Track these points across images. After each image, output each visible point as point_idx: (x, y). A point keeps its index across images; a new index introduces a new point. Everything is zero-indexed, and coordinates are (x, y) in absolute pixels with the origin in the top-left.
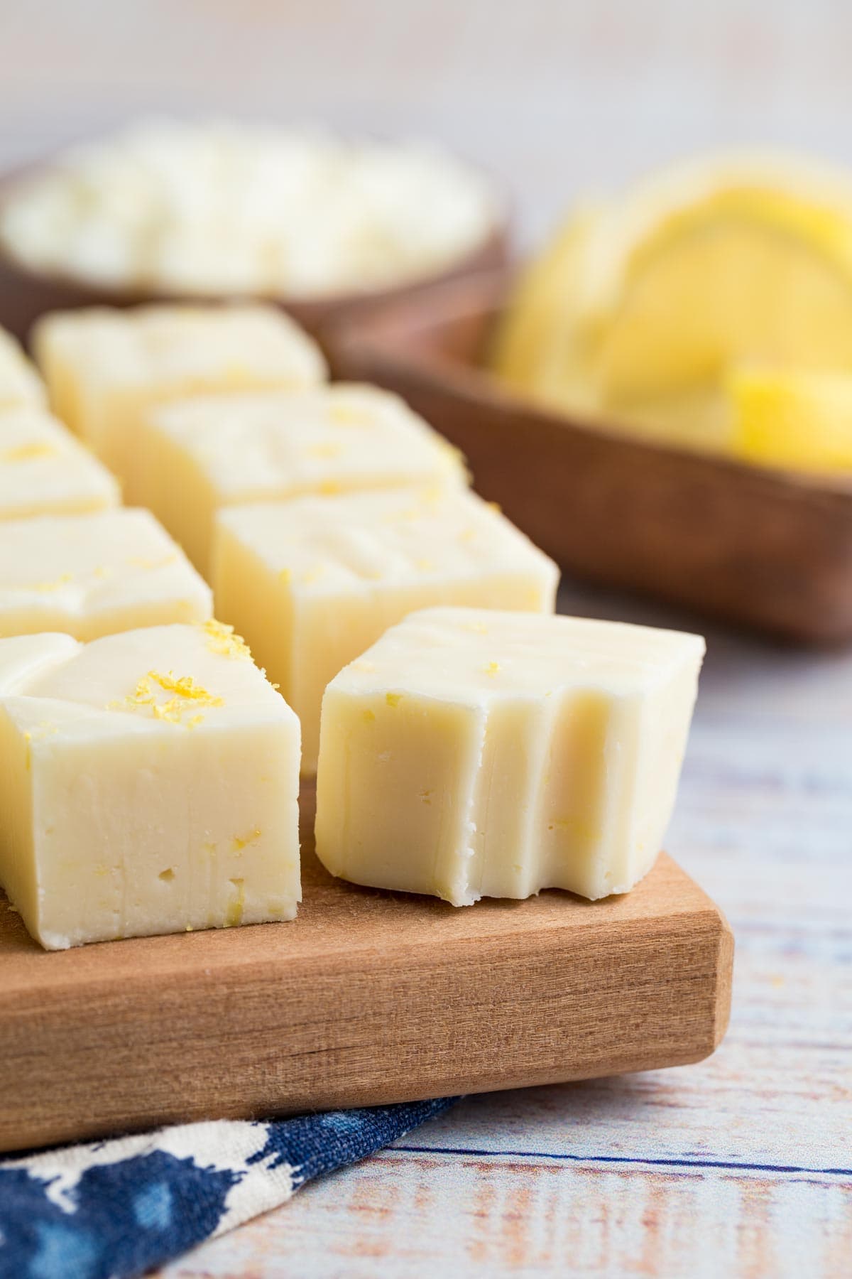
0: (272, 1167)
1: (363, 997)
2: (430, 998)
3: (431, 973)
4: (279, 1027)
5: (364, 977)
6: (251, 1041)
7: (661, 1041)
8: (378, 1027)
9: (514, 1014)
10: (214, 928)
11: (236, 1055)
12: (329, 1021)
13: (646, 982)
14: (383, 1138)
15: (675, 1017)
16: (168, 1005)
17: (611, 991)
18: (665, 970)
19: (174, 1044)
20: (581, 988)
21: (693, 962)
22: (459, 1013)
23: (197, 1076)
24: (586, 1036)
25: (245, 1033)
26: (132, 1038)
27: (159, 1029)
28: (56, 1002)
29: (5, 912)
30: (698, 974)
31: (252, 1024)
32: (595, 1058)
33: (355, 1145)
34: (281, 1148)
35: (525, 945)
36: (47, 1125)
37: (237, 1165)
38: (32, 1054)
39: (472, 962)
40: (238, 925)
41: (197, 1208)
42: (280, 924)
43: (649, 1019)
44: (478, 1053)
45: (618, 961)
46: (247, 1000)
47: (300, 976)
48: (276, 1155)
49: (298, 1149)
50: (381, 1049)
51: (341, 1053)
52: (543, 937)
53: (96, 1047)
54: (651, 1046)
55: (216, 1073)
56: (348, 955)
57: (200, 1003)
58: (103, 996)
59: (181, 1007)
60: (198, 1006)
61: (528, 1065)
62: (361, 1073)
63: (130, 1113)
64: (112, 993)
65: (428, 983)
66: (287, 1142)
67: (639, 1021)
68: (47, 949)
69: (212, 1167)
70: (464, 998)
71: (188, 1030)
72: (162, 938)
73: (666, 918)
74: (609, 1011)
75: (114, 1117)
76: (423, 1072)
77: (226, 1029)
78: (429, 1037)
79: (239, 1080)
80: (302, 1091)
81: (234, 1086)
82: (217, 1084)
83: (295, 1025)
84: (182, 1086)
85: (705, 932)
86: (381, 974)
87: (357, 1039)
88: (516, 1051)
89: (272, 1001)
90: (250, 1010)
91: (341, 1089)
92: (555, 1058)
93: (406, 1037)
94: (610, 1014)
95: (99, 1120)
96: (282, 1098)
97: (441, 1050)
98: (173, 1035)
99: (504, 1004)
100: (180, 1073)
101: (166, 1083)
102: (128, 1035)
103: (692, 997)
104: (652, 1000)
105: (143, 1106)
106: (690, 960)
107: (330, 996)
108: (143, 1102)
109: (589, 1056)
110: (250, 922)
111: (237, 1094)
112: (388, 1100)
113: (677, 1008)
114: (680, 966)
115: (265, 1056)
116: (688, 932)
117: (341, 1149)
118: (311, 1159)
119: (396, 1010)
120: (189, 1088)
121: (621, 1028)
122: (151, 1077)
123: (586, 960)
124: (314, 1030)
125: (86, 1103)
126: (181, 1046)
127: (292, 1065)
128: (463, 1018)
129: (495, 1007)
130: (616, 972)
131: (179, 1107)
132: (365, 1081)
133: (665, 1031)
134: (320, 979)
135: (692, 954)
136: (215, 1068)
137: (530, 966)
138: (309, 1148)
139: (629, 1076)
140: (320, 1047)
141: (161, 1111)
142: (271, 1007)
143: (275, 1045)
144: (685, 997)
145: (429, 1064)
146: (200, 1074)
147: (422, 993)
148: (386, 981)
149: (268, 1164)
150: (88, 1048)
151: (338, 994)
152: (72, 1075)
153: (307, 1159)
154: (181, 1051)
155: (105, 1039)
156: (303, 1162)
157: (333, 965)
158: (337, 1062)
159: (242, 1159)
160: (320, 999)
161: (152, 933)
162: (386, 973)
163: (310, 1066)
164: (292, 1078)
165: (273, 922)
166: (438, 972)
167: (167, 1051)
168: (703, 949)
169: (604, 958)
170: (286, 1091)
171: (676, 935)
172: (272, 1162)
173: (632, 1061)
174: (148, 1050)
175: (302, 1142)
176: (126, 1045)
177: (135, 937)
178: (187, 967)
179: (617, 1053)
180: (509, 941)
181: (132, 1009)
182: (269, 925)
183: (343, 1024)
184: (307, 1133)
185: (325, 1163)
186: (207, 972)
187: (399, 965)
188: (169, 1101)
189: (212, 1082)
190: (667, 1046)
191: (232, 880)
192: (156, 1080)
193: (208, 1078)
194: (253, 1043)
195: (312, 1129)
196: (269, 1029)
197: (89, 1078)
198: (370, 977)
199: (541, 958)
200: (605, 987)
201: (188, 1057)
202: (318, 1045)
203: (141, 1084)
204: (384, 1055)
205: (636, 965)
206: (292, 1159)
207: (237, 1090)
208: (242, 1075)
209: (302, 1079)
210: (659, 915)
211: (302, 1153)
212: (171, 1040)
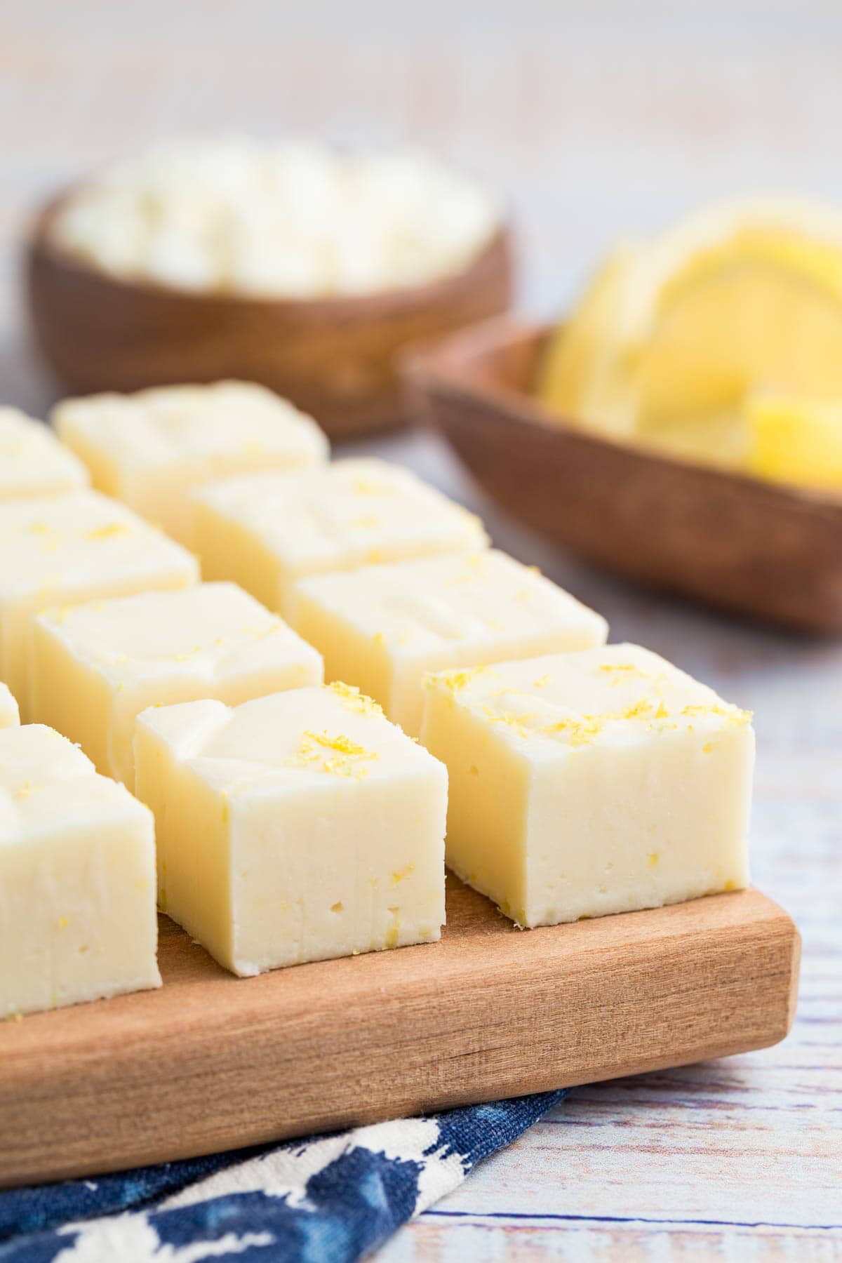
0: (444, 1157)
1: (510, 1005)
2: (563, 1003)
3: (564, 981)
4: (442, 1034)
5: (510, 987)
6: (418, 1047)
7: (746, 1030)
8: (521, 1030)
9: (629, 1013)
10: (375, 951)
11: (406, 1060)
12: (481, 1026)
13: (735, 981)
14: (524, 1125)
15: (757, 1009)
16: (353, 1020)
17: (707, 989)
18: (751, 969)
19: (357, 1053)
20: (683, 988)
21: (772, 961)
22: (585, 1015)
23: (374, 1079)
24: (686, 1029)
25: (414, 1040)
26: (323, 1050)
27: (345, 1040)
28: (260, 1022)
29: (190, 946)
30: (776, 971)
31: (420, 1033)
32: (693, 1047)
33: (506, 1132)
34: (450, 1140)
35: (639, 954)
36: (252, 1128)
37: (418, 1157)
38: (242, 1068)
39: (596, 971)
40: (395, 947)
41: (399, 1192)
42: (429, 945)
43: (737, 1012)
44: (600, 1047)
45: (713, 963)
46: (416, 1012)
47: (458, 989)
48: (446, 1147)
49: (464, 1139)
50: (522, 1048)
51: (491, 1054)
52: (653, 946)
53: (295, 1059)
54: (738, 1035)
55: (390, 1076)
56: (495, 969)
57: (378, 1016)
58: (299, 1015)
59: (363, 1021)
60: (377, 1019)
61: (639, 1056)
62: (506, 1070)
63: (319, 1114)
64: (306, 1012)
65: (561, 990)
66: (454, 1134)
67: (729, 1014)
68: (240, 976)
69: (398, 1158)
70: (590, 1001)
71: (368, 1040)
72: (332, 963)
73: (750, 925)
74: (705, 1005)
75: (306, 1118)
76: (555, 1067)
77: (400, 1037)
78: (561, 1036)
79: (408, 1081)
80: (457, 1088)
81: (404, 1086)
82: (390, 1086)
83: (454, 1032)
84: (362, 1089)
85: (781, 935)
86: (523, 984)
87: (504, 1041)
88: (630, 1044)
89: (436, 1011)
90: (418, 1020)
91: (489, 1084)
92: (661, 1048)
93: (543, 1037)
94: (705, 1009)
95: (294, 1121)
96: (443, 1095)
97: (571, 1047)
98: (356, 1045)
99: (622, 1004)
100: (360, 1077)
101: (349, 1087)
102: (320, 1047)
103: (771, 991)
104: (740, 995)
105: (330, 1108)
106: (771, 959)
107: (483, 1005)
108: (330, 1104)
109: (688, 1046)
110: (404, 944)
111: (406, 1093)
112: (525, 1092)
113: (759, 1001)
114: (762, 965)
115: (430, 1059)
116: (768, 936)
117: (496, 1137)
118: (476, 1148)
119: (535, 1015)
120: (368, 1090)
121: (715, 1021)
122: (338, 1082)
123: (687, 964)
124: (469, 1034)
125: (284, 1107)
126: (362, 1054)
127: (451, 1066)
128: (589, 1018)
129: (615, 1008)
130: (711, 972)
131: (359, 1107)
132: (509, 1077)
133: (749, 1022)
134: (475, 991)
135: (772, 954)
136: (389, 1071)
137: (643, 972)
138: (473, 1138)
139: (721, 1060)
140: (474, 1049)
141: (344, 1111)
142: (435, 1017)
143: (437, 1050)
144: (765, 992)
145: (560, 1059)
146: (377, 1077)
147: (557, 998)
148: (528, 989)
149: (440, 1155)
150: (289, 1061)
151: (490, 1003)
152: (273, 1084)
153: (473, 1148)
154: (362, 1058)
155: (301, 1051)
156: (470, 1150)
157: (485, 979)
158: (487, 1061)
159: (420, 1152)
160: (475, 1008)
161: (324, 959)
162: (527, 983)
163: (465, 1066)
164: (451, 1077)
165: (422, 944)
166: (569, 980)
167: (351, 1059)
168: (781, 949)
169: (702, 961)
170: (445, 1089)
171: (759, 939)
172: (444, 1153)
173: (722, 1048)
174: (335, 1059)
175: (467, 1134)
176: (318, 1056)
177: (311, 962)
178: (365, 986)
179: (710, 1042)
180: (625, 950)
181: (324, 1025)
182: (420, 946)
183: (493, 1028)
184: (469, 1125)
185: (487, 1150)
186: (383, 990)
187: (538, 976)
188: (351, 1102)
189: (386, 1084)
190: (750, 1034)
191: (390, 909)
192: (341, 1084)
193: (383, 1080)
194: (420, 1049)
195: (470, 1121)
196: (433, 1036)
197: (288, 1086)
198: (515, 987)
199: (652, 964)
200: (703, 986)
201: (368, 1063)
202: (472, 1048)
203: (329, 1089)
204: (524, 1053)
205: (727, 966)
206: (460, 1149)
207: (406, 1089)
208: (411, 1077)
209: (458, 1077)
210: (743, 922)
211: (468, 1143)
212: (354, 1050)
